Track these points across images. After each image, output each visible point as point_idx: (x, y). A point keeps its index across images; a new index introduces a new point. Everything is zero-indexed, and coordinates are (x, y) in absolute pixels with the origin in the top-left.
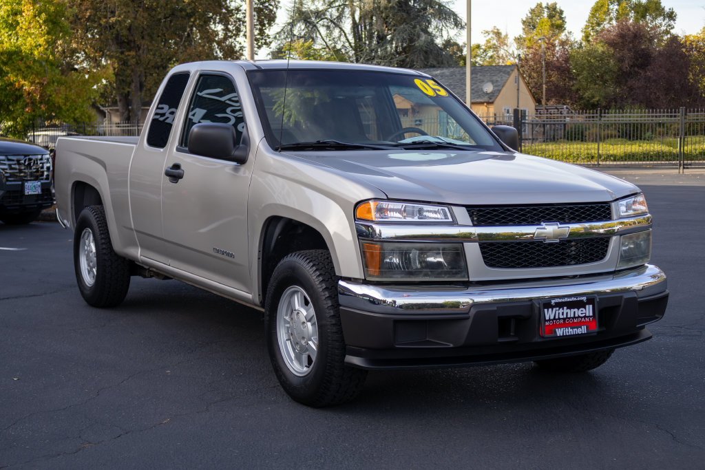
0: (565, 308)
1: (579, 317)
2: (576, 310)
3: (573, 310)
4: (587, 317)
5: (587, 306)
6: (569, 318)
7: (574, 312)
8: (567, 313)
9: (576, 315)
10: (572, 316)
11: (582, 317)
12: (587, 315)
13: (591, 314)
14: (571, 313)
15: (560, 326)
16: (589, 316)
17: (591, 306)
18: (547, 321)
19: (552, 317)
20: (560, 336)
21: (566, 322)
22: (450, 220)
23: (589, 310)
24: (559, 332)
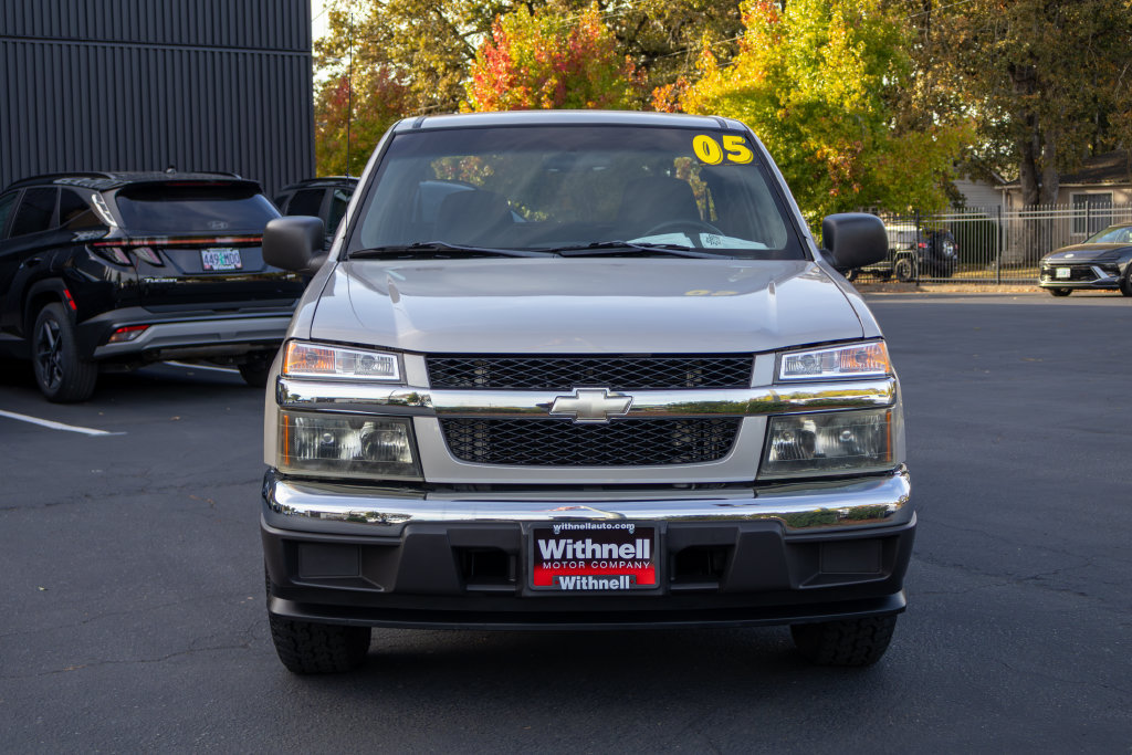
0: (589, 541)
1: (620, 559)
2: (614, 547)
3: (606, 547)
4: (639, 561)
5: (639, 542)
6: (600, 560)
7: (610, 551)
8: (593, 551)
9: (615, 556)
10: (606, 556)
11: (627, 561)
12: (639, 556)
13: (647, 556)
14: (603, 551)
15: (569, 573)
16: (643, 560)
17: (647, 542)
18: (547, 561)
19: (558, 555)
20: (567, 590)
21: (590, 567)
22: (396, 376)
23: (642, 549)
24: (567, 583)
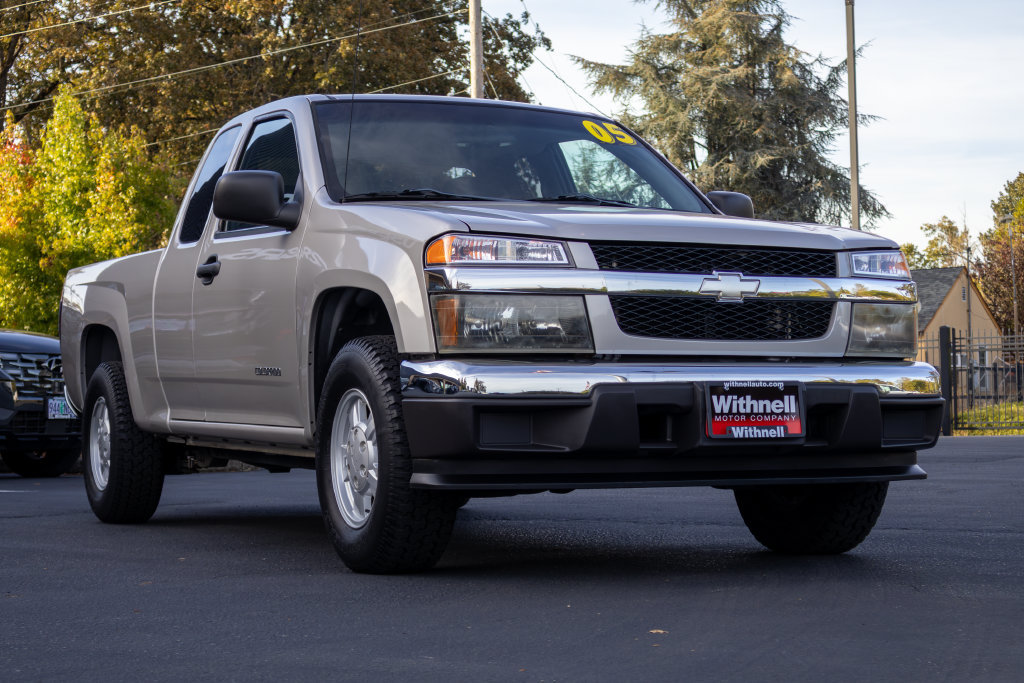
0: (748, 397)
1: (772, 413)
2: (767, 402)
3: (761, 403)
4: (787, 414)
5: (786, 398)
6: (756, 414)
7: (765, 406)
8: (752, 406)
9: (768, 411)
10: (761, 411)
11: (777, 414)
12: (787, 411)
13: (793, 410)
14: (759, 406)
15: (740, 424)
16: (790, 413)
17: (793, 398)
18: (718, 415)
19: (726, 410)
20: (738, 438)
21: (749, 419)
22: (565, 261)
23: (790, 404)
24: (738, 432)
